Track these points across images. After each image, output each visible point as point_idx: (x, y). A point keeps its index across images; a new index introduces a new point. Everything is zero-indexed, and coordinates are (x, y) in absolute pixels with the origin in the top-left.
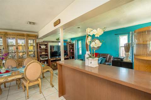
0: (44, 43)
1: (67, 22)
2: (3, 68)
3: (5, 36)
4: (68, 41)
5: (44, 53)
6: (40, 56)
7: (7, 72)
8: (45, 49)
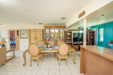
0: (69, 31)
1: (92, 12)
2: (49, 45)
3: (50, 28)
4: (88, 29)
5: (69, 38)
6: (66, 40)
7: (51, 47)
8: (70, 35)
